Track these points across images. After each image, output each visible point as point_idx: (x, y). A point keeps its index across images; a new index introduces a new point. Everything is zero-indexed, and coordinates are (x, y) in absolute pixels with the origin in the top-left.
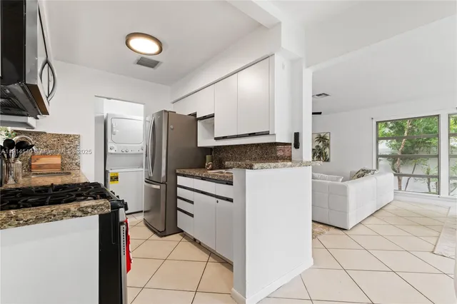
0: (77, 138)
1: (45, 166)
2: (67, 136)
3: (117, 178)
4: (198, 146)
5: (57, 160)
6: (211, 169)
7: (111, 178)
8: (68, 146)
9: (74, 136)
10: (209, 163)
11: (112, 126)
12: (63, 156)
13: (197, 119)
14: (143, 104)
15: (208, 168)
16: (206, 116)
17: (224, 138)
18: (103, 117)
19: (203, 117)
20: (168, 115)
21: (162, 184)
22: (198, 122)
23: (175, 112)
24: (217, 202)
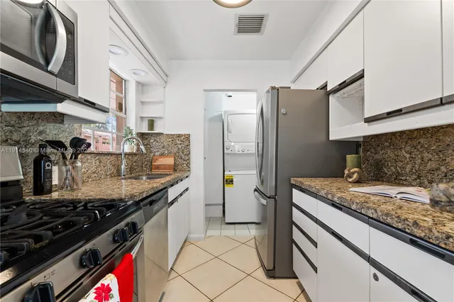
0: (188, 137)
1: (162, 167)
2: (179, 136)
3: (232, 181)
4: (331, 139)
5: (170, 161)
6: (358, 182)
7: (227, 181)
8: (180, 146)
9: (185, 135)
10: (352, 170)
11: (228, 123)
12: (176, 157)
13: (328, 94)
14: (255, 91)
15: (350, 180)
16: (345, 81)
17: (390, 115)
18: (222, 115)
19: (340, 85)
20: (278, 93)
21: (269, 198)
22: (330, 97)
23: (290, 88)
24: (376, 278)
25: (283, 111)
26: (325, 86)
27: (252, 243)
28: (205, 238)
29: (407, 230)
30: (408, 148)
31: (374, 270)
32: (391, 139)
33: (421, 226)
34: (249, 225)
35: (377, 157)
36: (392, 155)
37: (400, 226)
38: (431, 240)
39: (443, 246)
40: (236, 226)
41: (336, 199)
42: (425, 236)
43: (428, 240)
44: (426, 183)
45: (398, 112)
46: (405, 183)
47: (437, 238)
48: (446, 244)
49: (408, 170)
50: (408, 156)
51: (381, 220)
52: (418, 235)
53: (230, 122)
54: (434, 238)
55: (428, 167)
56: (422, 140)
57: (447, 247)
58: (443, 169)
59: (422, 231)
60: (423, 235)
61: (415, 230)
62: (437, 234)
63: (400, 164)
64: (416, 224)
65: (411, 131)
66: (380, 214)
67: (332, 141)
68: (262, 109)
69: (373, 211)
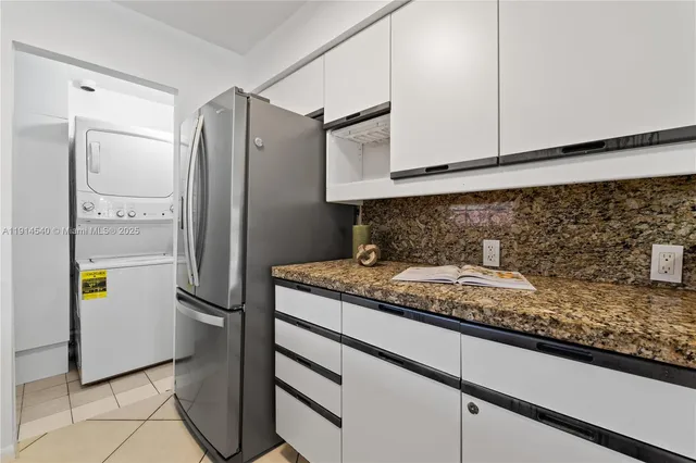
3: (102, 285)
4: (328, 200)
6: (379, 265)
7: (86, 285)
10: (366, 248)
11: (89, 149)
13: (325, 129)
14: (174, 91)
15: (367, 262)
16: (359, 114)
17: (432, 171)
18: (67, 125)
19: (348, 118)
20: (248, 104)
21: (231, 311)
22: (328, 134)
23: (268, 101)
24: (473, 409)
25: (258, 141)
26: (319, 115)
27: (170, 410)
28: (19, 451)
29: (540, 332)
30: (423, 217)
31: (468, 399)
32: (402, 205)
33: (564, 324)
34: (148, 372)
35: (384, 228)
36: (404, 227)
37: (528, 328)
38: (581, 342)
39: (600, 346)
40: (116, 384)
41: (393, 298)
42: (572, 336)
43: (576, 341)
44: (444, 259)
45: (442, 170)
46: (419, 260)
47: (590, 338)
48: (603, 343)
49: (423, 244)
50: (423, 226)
51: (492, 322)
52: (558, 337)
53: (95, 146)
54: (585, 337)
55: (447, 239)
56: (439, 208)
57: (606, 347)
58: (462, 242)
59: (566, 330)
60: (567, 335)
61: (554, 331)
62: (589, 332)
63: (413, 237)
64: (555, 322)
65: (428, 197)
66: (488, 313)
67: (331, 203)
68: (203, 130)
69: (475, 311)
